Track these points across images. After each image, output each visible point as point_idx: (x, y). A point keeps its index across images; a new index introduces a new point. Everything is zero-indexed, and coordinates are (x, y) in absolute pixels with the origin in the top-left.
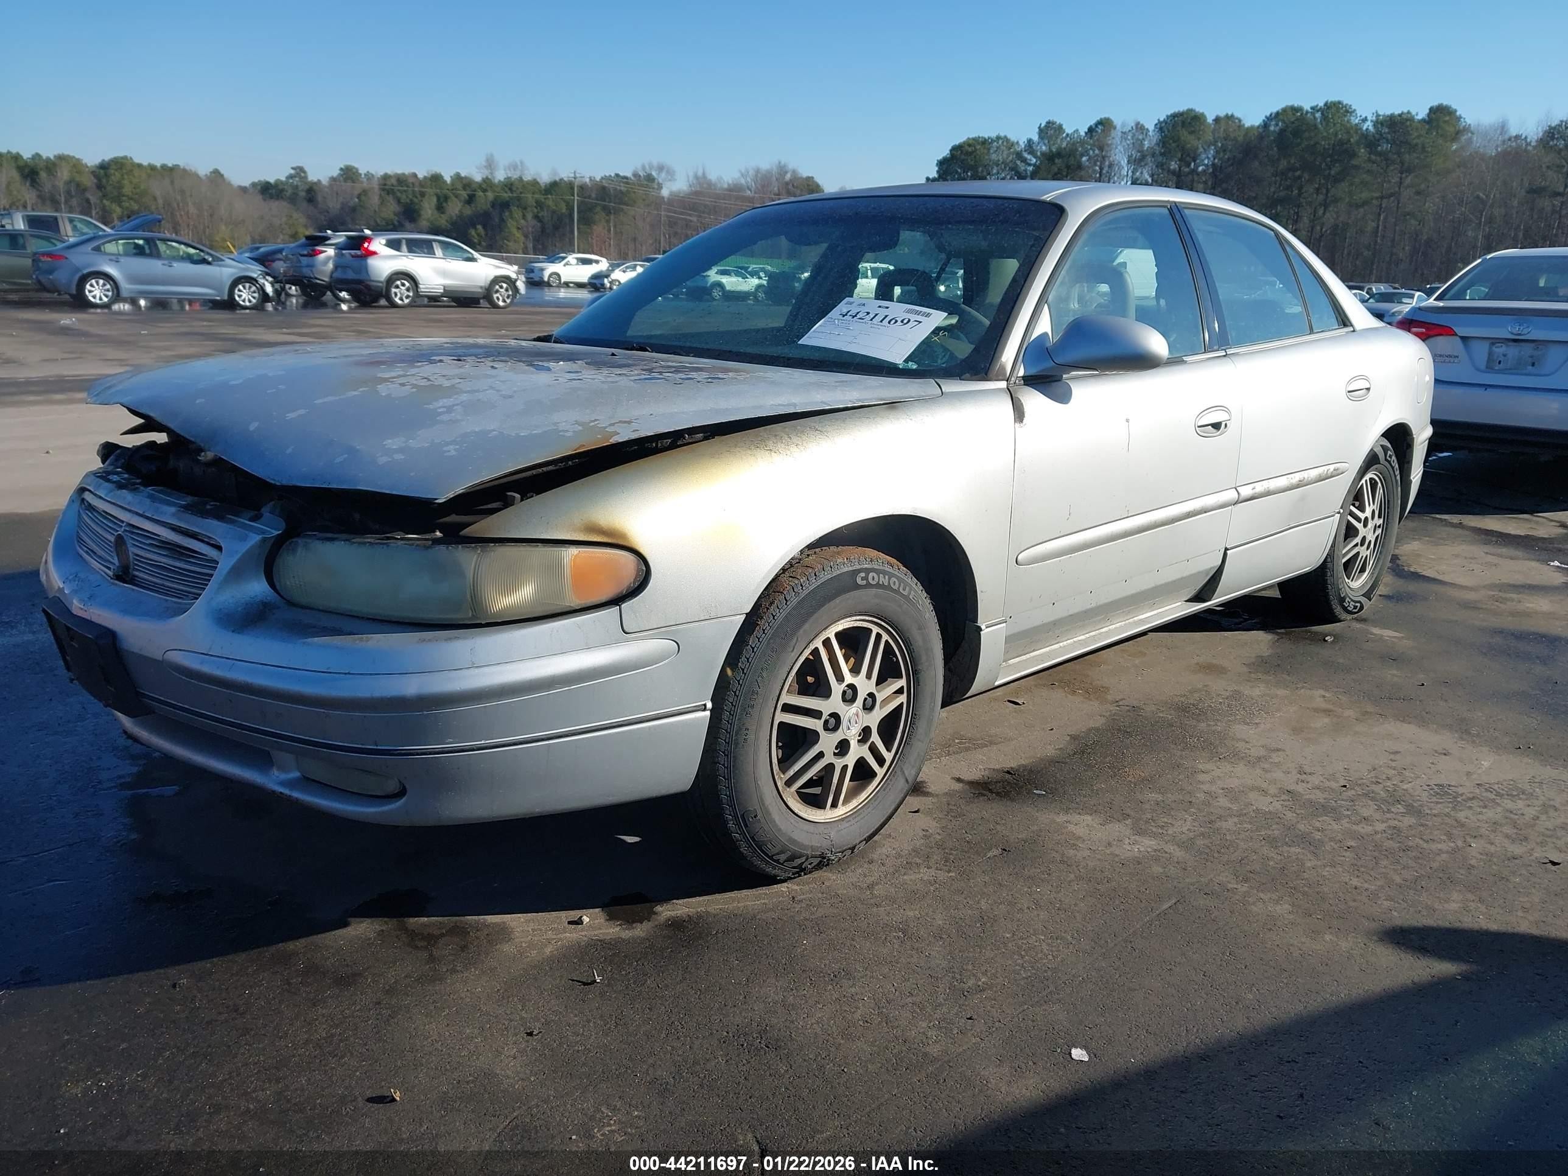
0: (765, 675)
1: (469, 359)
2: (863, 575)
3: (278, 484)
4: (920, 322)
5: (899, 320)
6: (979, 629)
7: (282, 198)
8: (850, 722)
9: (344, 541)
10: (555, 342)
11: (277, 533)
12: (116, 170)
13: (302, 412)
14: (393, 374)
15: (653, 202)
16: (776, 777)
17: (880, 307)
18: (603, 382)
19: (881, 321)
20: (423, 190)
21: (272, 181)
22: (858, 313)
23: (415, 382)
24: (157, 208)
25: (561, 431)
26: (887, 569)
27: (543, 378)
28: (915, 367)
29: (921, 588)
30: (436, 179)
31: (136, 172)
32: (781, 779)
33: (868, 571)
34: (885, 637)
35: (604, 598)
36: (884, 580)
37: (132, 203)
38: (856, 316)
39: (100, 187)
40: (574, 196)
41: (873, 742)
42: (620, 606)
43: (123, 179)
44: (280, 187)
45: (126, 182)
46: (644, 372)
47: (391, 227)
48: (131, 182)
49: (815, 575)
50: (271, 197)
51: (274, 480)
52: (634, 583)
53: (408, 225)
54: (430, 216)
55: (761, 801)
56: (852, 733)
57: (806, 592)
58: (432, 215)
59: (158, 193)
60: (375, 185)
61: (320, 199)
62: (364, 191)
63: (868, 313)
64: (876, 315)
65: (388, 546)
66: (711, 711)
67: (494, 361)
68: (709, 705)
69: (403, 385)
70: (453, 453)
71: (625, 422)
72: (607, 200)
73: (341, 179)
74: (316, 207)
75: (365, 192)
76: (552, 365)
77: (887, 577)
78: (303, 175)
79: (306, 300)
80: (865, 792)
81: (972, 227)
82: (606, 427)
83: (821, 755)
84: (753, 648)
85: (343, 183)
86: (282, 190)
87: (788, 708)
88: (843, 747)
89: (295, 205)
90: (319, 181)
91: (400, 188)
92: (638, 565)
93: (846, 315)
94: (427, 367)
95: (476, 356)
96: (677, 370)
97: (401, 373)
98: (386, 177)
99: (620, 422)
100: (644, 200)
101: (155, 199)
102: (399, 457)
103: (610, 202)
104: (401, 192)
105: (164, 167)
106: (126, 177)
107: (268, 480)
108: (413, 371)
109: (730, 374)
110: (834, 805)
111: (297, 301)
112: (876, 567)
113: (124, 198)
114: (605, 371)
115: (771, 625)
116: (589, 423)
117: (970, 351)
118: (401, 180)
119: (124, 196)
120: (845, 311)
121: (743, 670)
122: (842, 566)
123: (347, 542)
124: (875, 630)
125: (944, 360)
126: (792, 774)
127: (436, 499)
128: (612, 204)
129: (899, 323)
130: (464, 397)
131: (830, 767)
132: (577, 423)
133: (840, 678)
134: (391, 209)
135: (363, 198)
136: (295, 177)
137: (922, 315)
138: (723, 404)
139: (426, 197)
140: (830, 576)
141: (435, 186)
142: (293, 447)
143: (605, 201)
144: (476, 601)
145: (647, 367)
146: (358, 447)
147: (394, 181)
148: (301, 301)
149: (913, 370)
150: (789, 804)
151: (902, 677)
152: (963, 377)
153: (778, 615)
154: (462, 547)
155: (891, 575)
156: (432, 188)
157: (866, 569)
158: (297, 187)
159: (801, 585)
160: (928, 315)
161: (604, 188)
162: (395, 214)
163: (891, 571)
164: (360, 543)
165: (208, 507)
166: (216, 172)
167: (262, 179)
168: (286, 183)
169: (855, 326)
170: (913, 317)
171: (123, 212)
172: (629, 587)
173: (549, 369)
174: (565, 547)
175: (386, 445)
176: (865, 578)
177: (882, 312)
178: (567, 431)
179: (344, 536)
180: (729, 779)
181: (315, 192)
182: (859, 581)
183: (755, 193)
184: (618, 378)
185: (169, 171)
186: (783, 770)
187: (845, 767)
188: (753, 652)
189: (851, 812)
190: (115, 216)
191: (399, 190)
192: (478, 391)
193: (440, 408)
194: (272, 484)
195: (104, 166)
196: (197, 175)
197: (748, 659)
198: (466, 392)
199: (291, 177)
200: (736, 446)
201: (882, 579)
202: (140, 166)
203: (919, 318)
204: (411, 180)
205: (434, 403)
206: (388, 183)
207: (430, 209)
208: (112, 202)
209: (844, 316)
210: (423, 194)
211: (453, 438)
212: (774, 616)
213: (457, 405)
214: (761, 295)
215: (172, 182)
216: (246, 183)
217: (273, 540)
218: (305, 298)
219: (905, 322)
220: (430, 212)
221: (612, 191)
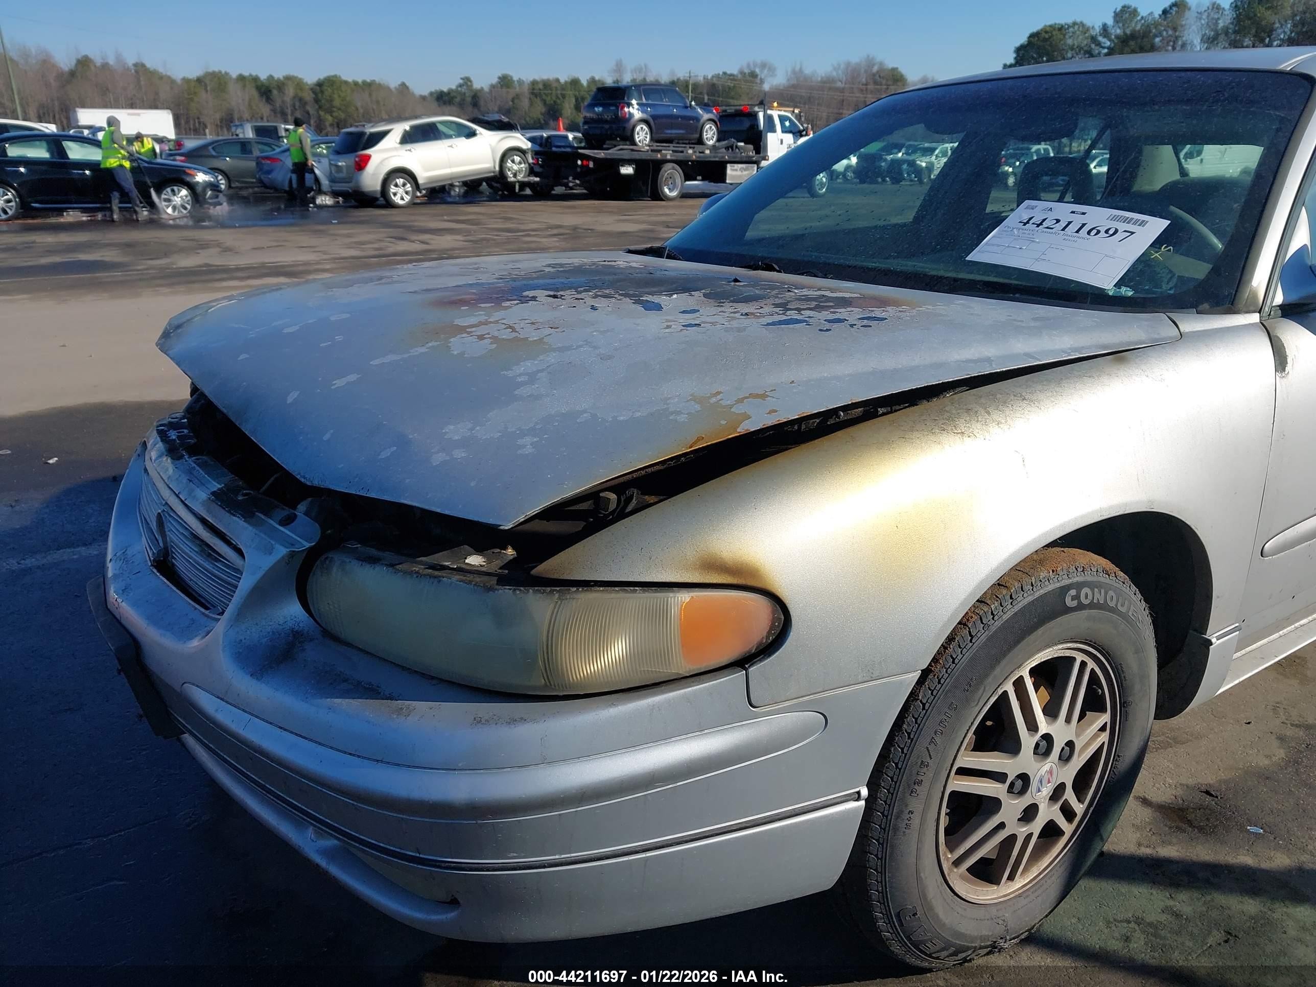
0: (938, 739)
1: (567, 293)
2: (1073, 592)
3: (309, 483)
4: (1132, 233)
5: (1103, 230)
6: (1210, 643)
7: (453, 104)
8: (1041, 782)
9: (387, 565)
10: (669, 257)
11: (307, 545)
12: (329, 87)
13: (353, 377)
14: (473, 320)
15: (755, 96)
16: (942, 858)
17: (1073, 212)
18: (727, 330)
19: (1077, 232)
20: (564, 92)
21: (445, 90)
22: (1044, 220)
23: (496, 334)
24: (358, 117)
25: (672, 413)
26: (1102, 580)
27: (651, 323)
28: (1130, 293)
29: (1140, 596)
30: (575, 82)
31: (344, 88)
32: (948, 857)
33: (1079, 586)
34: (1091, 664)
35: (724, 660)
36: (1099, 597)
37: (340, 112)
38: (1041, 224)
39: (317, 101)
40: (688, 92)
41: (1066, 799)
42: (746, 670)
43: (334, 94)
44: (452, 95)
45: (336, 96)
46: (777, 310)
47: (538, 125)
48: (339, 96)
49: (1011, 598)
50: (445, 103)
51: (305, 478)
52: (767, 637)
53: (552, 123)
54: (569, 114)
55: (923, 896)
56: (1040, 794)
57: (998, 624)
58: (571, 114)
59: (359, 104)
60: (526, 89)
61: (482, 103)
62: (517, 95)
63: (1058, 221)
64: (1070, 223)
65: (440, 581)
66: (866, 800)
67: (596, 296)
68: (865, 792)
69: (481, 337)
70: (529, 450)
71: (757, 396)
72: (716, 95)
73: (499, 85)
74: (479, 110)
75: (517, 97)
76: (663, 300)
77: (1103, 591)
78: (469, 83)
79: (466, 190)
80: (1048, 856)
81: (1188, 108)
82: (731, 406)
83: (1002, 826)
84: (924, 705)
85: (500, 89)
86: (453, 98)
87: (963, 772)
88: (1030, 813)
89: (463, 109)
90: (482, 88)
91: (546, 92)
92: (774, 613)
93: (1028, 222)
94: (515, 308)
95: (576, 289)
96: (820, 304)
97: (483, 318)
98: (534, 83)
99: (752, 396)
100: (748, 94)
101: (357, 109)
102: (459, 454)
103: (719, 97)
104: (546, 95)
105: (364, 82)
106: (336, 92)
107: (298, 477)
108: (497, 315)
109: (889, 309)
110: (1011, 878)
111: (459, 190)
112: (1089, 578)
113: (335, 109)
114: (728, 308)
115: (949, 671)
116: (709, 398)
117: (1207, 271)
118: (547, 85)
119: (334, 107)
120: (1025, 218)
121: (909, 734)
122: (1047, 583)
123: (391, 569)
124: (1080, 657)
125: (1171, 284)
126: (961, 853)
127: (501, 526)
128: (721, 99)
129: (1102, 234)
130: (552, 358)
131: (1012, 838)
132: (694, 398)
133: (1032, 726)
134: (539, 109)
135: (516, 101)
136: (463, 85)
137: (1135, 224)
138: (889, 362)
139: (567, 98)
140: (1031, 599)
141: (575, 89)
142: (332, 431)
143: (714, 96)
144: (550, 668)
145: (780, 301)
146: (411, 437)
147: (541, 86)
148: (462, 191)
149: (1130, 298)
150: (957, 889)
151: (1106, 711)
152: (1201, 308)
153: (959, 657)
154: (533, 590)
155: (1108, 588)
156: (571, 90)
157: (1077, 583)
158: (465, 94)
159: (992, 614)
160: (1143, 223)
161: (713, 85)
162: (542, 114)
163: (1108, 581)
164: (405, 573)
165: (240, 498)
166: (403, 85)
167: (438, 89)
168: (456, 91)
169: (1041, 236)
170: (1122, 227)
171: (333, 121)
172: (760, 644)
173: (658, 307)
174: (673, 592)
175: (446, 433)
176: (1077, 597)
177: (1078, 220)
178: (679, 413)
179: (388, 556)
180: (883, 873)
181: (478, 97)
182: (1070, 603)
183: (846, 84)
184: (746, 322)
185: (368, 86)
186: (951, 847)
187: (1030, 835)
188: (924, 709)
189: (1031, 885)
190: (327, 124)
191: (545, 93)
192: (568, 348)
193: (520, 375)
194: (300, 482)
195: (320, 84)
196: (388, 88)
197: (916, 719)
198: (554, 350)
199: (460, 86)
200: (912, 429)
201: (1097, 595)
202: (346, 82)
203: (1131, 228)
204: (554, 85)
205: (514, 368)
206: (537, 87)
207: (570, 108)
208: (325, 113)
209: (1025, 224)
210: (564, 96)
211: (532, 425)
212: (954, 660)
213: (542, 371)
214: (850, 174)
215: (370, 95)
216: (425, 92)
217: (305, 553)
218: (466, 188)
219: (1111, 232)
220: (569, 111)
221: (720, 88)
